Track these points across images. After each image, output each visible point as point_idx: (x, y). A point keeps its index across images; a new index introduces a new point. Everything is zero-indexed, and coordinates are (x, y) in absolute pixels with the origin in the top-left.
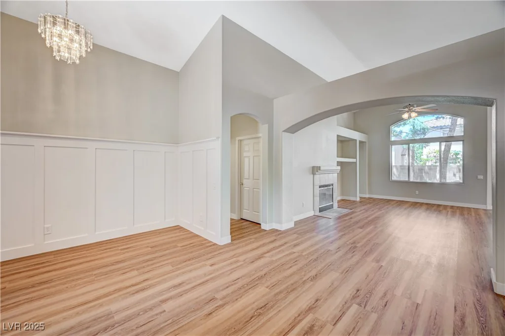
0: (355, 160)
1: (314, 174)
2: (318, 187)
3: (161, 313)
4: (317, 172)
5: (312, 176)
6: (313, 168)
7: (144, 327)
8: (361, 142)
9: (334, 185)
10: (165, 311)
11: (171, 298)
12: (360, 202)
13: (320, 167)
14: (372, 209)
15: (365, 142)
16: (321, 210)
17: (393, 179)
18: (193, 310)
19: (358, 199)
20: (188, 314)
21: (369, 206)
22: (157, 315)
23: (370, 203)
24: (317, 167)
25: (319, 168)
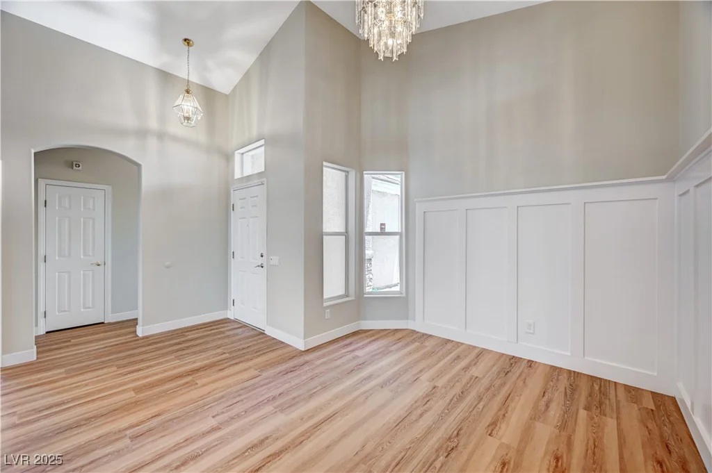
3: (217, 415)
7: (235, 402)
10: (213, 417)
11: (203, 434)
18: (175, 421)
20: (183, 416)
22: (223, 413)
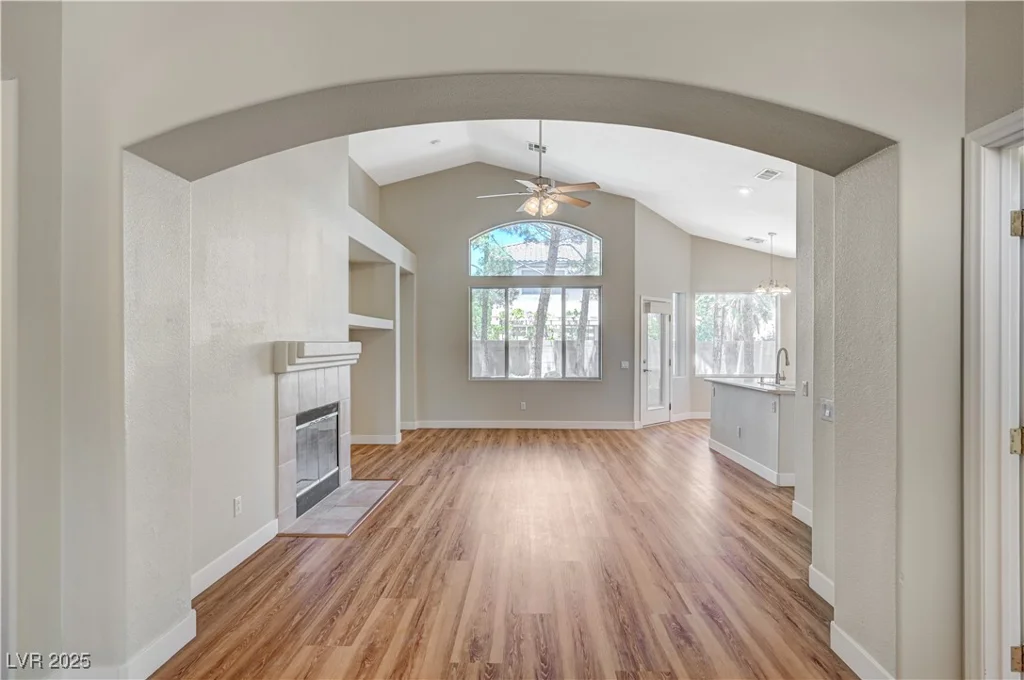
0: (392, 322)
1: (277, 373)
2: (294, 418)
4: (292, 363)
5: (271, 379)
6: (275, 347)
8: (404, 274)
9: (341, 406)
12: (406, 447)
13: (301, 345)
14: (447, 467)
15: (412, 274)
16: (304, 504)
17: (474, 376)
19: (398, 439)
21: (433, 456)
23: (432, 448)
24: (291, 344)
25: (296, 350)
